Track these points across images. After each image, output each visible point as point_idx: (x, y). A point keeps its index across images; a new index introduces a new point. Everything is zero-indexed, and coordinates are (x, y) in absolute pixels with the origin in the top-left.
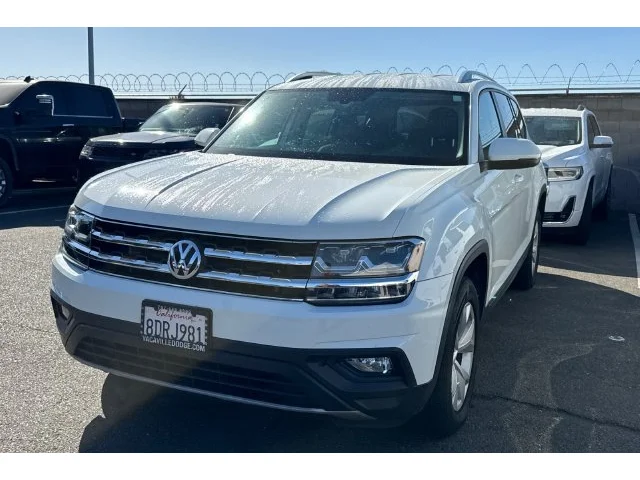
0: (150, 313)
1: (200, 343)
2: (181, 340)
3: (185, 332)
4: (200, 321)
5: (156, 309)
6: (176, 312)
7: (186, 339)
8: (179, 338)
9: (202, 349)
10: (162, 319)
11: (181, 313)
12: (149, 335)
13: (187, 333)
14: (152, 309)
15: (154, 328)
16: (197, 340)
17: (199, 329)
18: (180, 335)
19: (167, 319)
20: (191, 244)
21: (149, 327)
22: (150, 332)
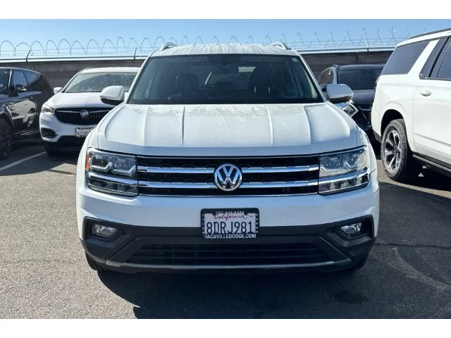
0: (209, 218)
1: (251, 232)
2: (235, 233)
3: (238, 228)
4: (251, 218)
5: (214, 214)
6: (231, 214)
7: (239, 231)
8: (234, 232)
9: (254, 236)
10: (219, 221)
11: (235, 214)
12: (210, 234)
13: (240, 228)
14: (211, 215)
15: (213, 228)
16: (248, 231)
17: (250, 223)
18: (235, 230)
19: (224, 220)
20: (233, 167)
21: (208, 228)
22: (209, 231)
